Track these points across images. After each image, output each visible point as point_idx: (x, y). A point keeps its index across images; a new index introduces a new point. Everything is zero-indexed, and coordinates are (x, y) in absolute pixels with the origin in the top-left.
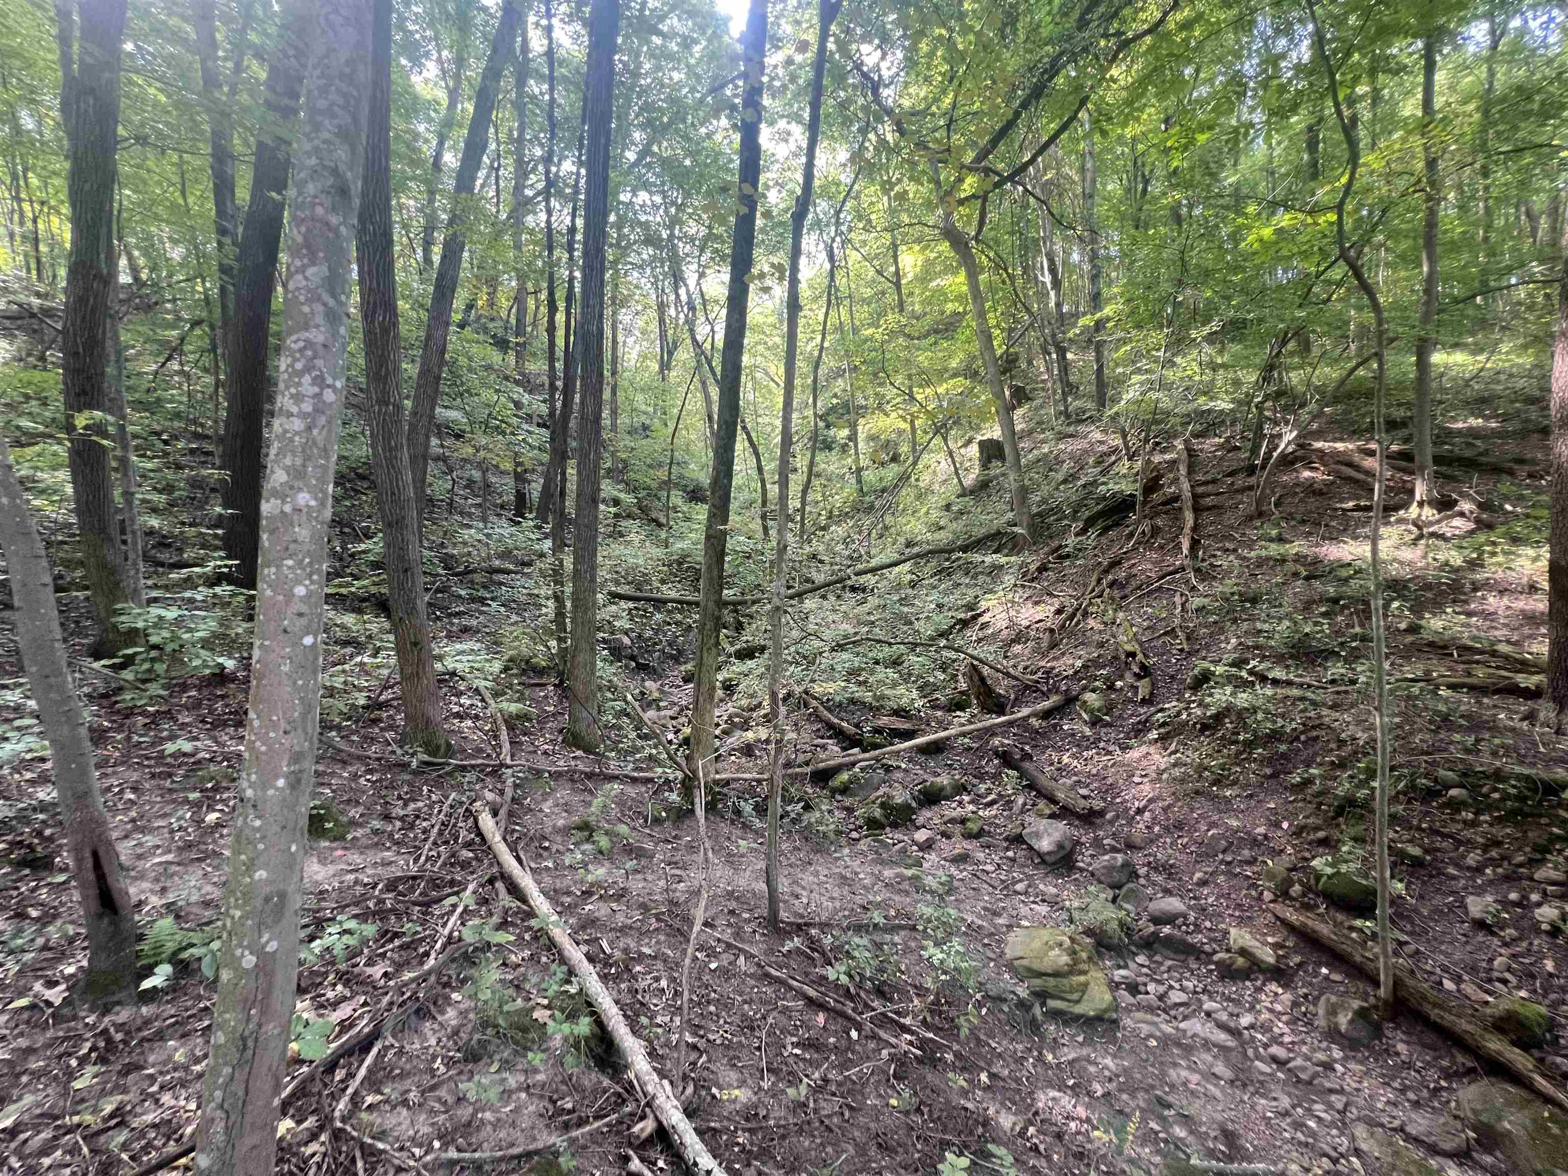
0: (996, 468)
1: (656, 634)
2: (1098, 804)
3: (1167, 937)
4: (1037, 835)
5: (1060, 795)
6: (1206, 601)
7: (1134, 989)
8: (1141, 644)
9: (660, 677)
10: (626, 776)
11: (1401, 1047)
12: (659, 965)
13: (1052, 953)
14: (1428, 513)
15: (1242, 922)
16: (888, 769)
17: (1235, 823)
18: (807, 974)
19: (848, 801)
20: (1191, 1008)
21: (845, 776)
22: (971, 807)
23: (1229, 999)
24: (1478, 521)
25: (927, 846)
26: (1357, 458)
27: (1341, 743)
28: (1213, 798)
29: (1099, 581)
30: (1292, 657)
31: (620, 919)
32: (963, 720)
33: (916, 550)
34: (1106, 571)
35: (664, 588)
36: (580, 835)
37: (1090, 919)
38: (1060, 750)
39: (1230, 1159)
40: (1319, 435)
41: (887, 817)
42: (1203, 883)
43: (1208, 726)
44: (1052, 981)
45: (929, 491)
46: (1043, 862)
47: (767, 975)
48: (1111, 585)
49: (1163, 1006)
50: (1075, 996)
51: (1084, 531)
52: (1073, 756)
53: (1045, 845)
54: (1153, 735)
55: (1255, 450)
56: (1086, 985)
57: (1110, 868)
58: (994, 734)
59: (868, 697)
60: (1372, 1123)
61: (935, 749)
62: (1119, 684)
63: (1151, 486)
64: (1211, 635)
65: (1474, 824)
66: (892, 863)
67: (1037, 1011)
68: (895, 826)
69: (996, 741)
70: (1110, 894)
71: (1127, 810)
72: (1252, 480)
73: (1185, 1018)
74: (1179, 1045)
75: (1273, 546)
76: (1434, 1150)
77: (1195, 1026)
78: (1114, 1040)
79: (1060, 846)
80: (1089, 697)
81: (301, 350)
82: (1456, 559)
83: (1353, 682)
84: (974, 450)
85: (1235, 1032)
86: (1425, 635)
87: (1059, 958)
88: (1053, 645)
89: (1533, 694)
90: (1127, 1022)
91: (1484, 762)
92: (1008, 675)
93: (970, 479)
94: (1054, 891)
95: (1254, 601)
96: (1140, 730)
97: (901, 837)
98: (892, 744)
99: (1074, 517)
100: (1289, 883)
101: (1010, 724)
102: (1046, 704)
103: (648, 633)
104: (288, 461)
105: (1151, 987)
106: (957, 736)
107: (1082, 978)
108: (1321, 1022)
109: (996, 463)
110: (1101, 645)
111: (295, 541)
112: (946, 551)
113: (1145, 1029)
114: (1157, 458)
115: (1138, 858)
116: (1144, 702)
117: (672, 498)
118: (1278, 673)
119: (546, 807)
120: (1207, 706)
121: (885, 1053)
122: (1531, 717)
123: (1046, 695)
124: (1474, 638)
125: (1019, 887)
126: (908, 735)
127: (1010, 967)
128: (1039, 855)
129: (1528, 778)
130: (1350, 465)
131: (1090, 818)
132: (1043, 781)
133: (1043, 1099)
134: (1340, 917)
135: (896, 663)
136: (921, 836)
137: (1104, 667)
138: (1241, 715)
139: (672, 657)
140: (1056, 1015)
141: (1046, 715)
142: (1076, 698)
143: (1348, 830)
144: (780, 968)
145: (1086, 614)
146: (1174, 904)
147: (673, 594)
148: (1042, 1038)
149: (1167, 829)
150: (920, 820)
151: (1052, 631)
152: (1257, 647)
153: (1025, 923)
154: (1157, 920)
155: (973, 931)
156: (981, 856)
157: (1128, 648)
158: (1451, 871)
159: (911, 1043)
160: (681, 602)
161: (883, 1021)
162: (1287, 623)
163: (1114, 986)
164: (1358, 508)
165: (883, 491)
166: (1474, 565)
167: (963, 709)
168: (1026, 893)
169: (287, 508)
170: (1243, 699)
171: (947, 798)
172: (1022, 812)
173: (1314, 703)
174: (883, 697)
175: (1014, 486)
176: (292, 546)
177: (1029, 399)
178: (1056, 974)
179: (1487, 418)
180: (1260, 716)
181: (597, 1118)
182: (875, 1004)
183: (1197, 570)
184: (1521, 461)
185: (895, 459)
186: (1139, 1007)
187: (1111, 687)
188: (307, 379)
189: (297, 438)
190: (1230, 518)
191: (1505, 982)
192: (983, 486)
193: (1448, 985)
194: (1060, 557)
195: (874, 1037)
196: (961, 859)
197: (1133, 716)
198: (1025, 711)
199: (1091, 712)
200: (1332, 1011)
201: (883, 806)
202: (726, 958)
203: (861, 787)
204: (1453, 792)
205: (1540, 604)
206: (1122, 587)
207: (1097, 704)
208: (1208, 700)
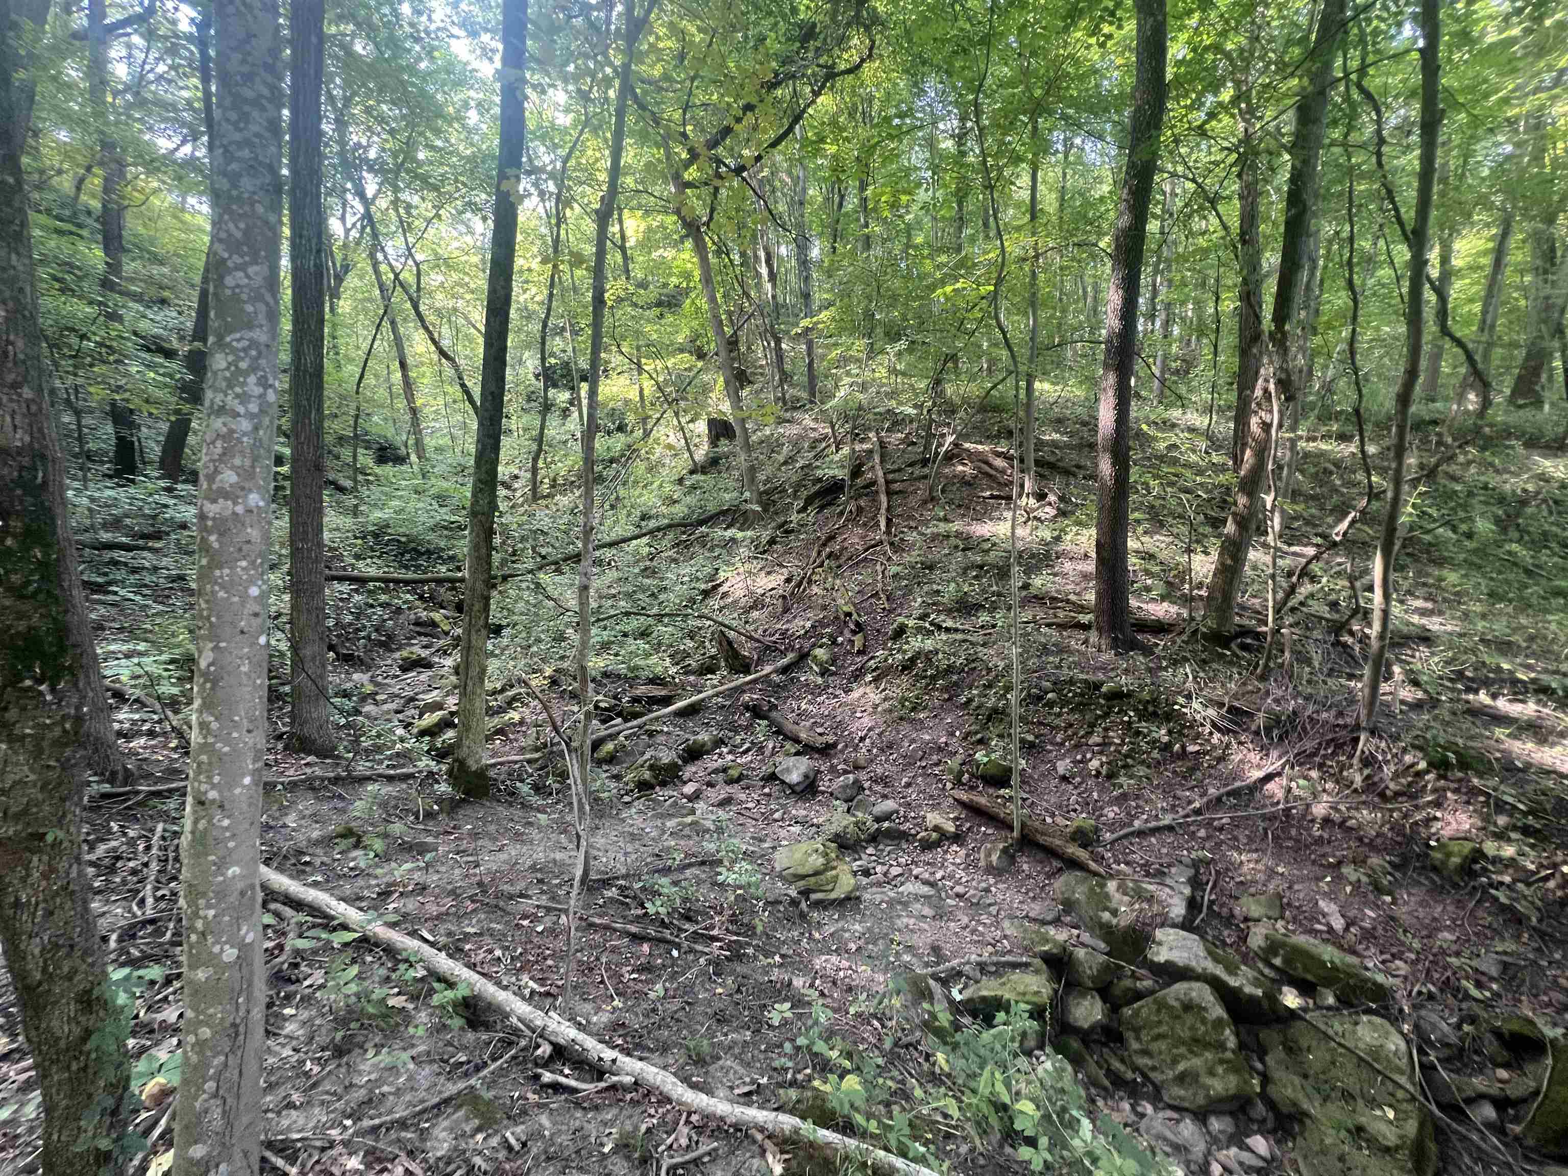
0: (724, 446)
1: (358, 619)
2: (831, 739)
3: (887, 829)
4: (788, 770)
5: (803, 736)
6: (899, 569)
7: (866, 873)
8: (855, 605)
9: (369, 669)
10: (380, 776)
11: (1025, 867)
12: (487, 940)
13: (811, 859)
14: (1032, 501)
15: (934, 807)
16: (651, 734)
17: (927, 737)
18: (624, 917)
19: (615, 770)
20: (907, 875)
21: (610, 746)
22: (730, 757)
23: (928, 864)
24: (1058, 509)
25: (695, 796)
26: (991, 458)
27: (989, 670)
28: (912, 721)
29: (819, 553)
30: (958, 610)
31: (433, 909)
32: (715, 682)
33: (652, 524)
34: (824, 545)
35: (360, 564)
36: (344, 844)
37: (834, 828)
38: (799, 698)
39: (938, 964)
40: (967, 437)
41: (656, 777)
42: (908, 785)
43: (907, 666)
44: (813, 879)
45: (660, 463)
46: (794, 792)
47: (592, 925)
48: (829, 556)
49: (888, 880)
50: (830, 887)
51: (803, 509)
52: (810, 703)
53: (794, 777)
54: (869, 678)
55: (927, 447)
56: (837, 876)
57: (845, 787)
58: (744, 692)
59: (622, 669)
60: (1012, 917)
61: (691, 711)
62: (840, 639)
63: (856, 472)
64: (904, 596)
65: (1059, 715)
66: (671, 816)
67: (804, 905)
68: (663, 784)
69: (746, 697)
70: (845, 806)
71: (853, 739)
72: (926, 471)
73: (902, 884)
74: (900, 903)
75: (942, 524)
76: (1044, 923)
77: (910, 887)
78: (859, 911)
79: (806, 776)
80: (820, 653)
81: (244, 350)
82: (1047, 535)
83: (994, 626)
84: (701, 427)
85: (932, 884)
86: (1033, 591)
87: (817, 861)
88: (786, 610)
89: (1085, 627)
90: (867, 896)
91: (1065, 674)
92: (751, 638)
93: (701, 454)
94: (804, 813)
95: (931, 568)
96: (857, 676)
97: (671, 793)
98: (651, 711)
99: (795, 496)
100: (961, 773)
101: (755, 681)
102: (785, 661)
103: (349, 618)
104: (237, 461)
105: (879, 869)
106: (710, 698)
107: (834, 872)
108: (982, 864)
109: (723, 441)
110: (824, 608)
111: (249, 542)
112: (685, 525)
113: (878, 898)
114: (858, 447)
115: (863, 776)
116: (861, 652)
117: (360, 458)
118: (949, 623)
119: (291, 821)
120: (905, 652)
121: (702, 961)
122: (1086, 642)
123: (783, 654)
124: (1058, 591)
125: (777, 815)
126: (666, 701)
127: (781, 877)
128: (790, 786)
129: (1086, 681)
130: (987, 463)
131: (826, 751)
132: (789, 727)
133: (819, 962)
134: (991, 791)
135: (644, 634)
136: (689, 789)
137: (828, 626)
138: (928, 657)
139: (382, 644)
140: (819, 905)
141: (785, 670)
142: (808, 654)
143: (994, 730)
144: (601, 916)
145: (810, 582)
146: (889, 805)
147: (372, 572)
148: (809, 924)
149: (882, 750)
150: (686, 776)
151: (784, 597)
152: (934, 604)
153: (785, 843)
154: (878, 820)
155: (748, 856)
156: (743, 796)
157: (846, 609)
158: (1049, 747)
159: (721, 948)
160: (386, 581)
161: (696, 937)
162: (953, 585)
163: (855, 873)
164: (992, 497)
165: (612, 461)
166: (1058, 539)
167: (713, 672)
168: (783, 819)
169: (239, 509)
170: (929, 644)
171: (708, 753)
172: (773, 755)
173: (972, 643)
174: (636, 668)
175: (745, 465)
176: (245, 548)
177: (750, 382)
178: (816, 873)
179: (1062, 434)
180: (940, 656)
181: (494, 1060)
182: (687, 926)
183: (892, 544)
184: (1079, 467)
185: (621, 428)
186: (872, 885)
187: (834, 642)
188: (252, 379)
189: (245, 439)
190: (913, 501)
191: (1075, 810)
192: (713, 464)
193: (1049, 820)
194: (787, 532)
195: (691, 951)
196: (725, 802)
197: (852, 664)
198: (768, 669)
199: (820, 664)
200: (989, 855)
201: (652, 768)
202: (548, 921)
203: (628, 754)
204: (1050, 695)
205: (1090, 567)
206: (837, 558)
207: (825, 658)
208: (905, 647)
